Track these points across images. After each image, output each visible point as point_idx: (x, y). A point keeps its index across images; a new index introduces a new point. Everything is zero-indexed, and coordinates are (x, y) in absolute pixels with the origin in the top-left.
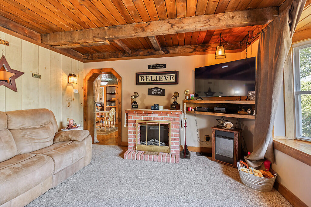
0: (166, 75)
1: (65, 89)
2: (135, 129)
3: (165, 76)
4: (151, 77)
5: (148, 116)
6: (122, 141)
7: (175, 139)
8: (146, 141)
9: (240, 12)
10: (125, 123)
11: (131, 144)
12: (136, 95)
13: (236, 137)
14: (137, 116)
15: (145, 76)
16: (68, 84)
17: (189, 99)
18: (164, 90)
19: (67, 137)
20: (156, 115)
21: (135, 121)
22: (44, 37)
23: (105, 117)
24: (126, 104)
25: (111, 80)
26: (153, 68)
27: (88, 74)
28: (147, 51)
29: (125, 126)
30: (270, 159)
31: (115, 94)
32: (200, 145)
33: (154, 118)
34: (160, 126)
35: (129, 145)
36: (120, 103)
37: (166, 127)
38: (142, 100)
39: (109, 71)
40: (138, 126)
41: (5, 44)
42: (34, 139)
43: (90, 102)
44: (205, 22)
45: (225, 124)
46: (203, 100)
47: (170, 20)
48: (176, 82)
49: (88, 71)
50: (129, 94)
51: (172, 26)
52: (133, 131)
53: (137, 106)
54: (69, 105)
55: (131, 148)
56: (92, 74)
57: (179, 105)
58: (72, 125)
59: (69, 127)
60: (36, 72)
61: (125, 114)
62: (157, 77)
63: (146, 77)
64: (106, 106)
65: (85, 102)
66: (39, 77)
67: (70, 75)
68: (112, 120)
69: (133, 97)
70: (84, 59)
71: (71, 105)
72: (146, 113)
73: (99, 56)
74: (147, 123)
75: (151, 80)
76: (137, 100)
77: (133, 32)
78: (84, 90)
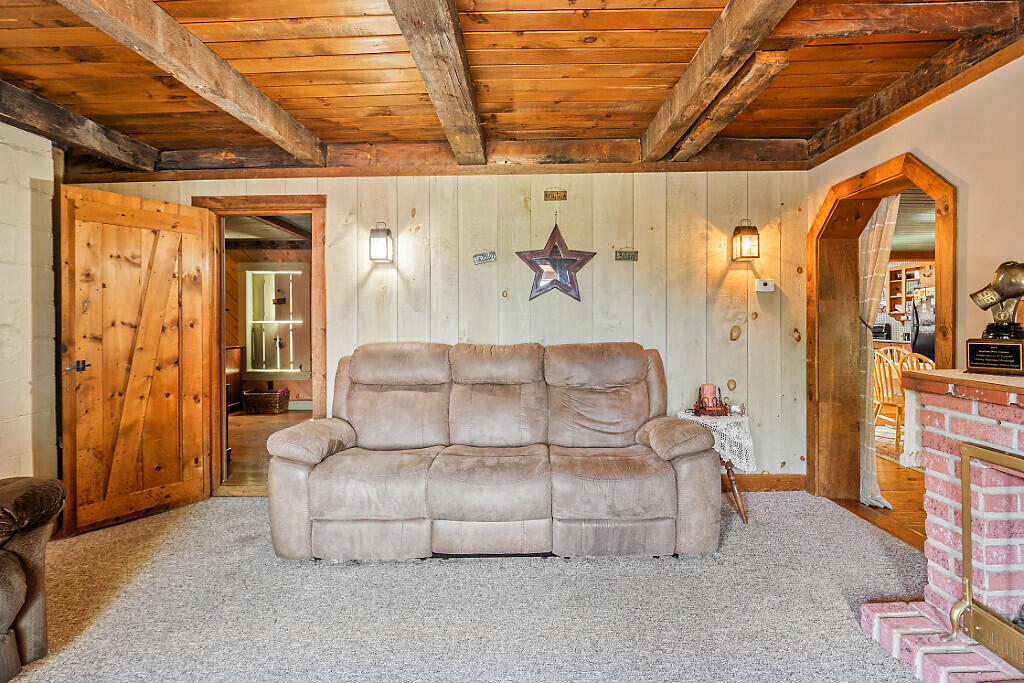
1: (718, 282)
11: (941, 581)
16: (730, 265)
27: (820, 211)
36: (945, 332)
41: (560, 198)
42: (582, 417)
43: (836, 327)
54: (735, 335)
55: (940, 602)
56: (830, 206)
60: (625, 245)
65: (811, 326)
66: (632, 256)
67: (738, 230)
71: (743, 337)
78: (809, 278)
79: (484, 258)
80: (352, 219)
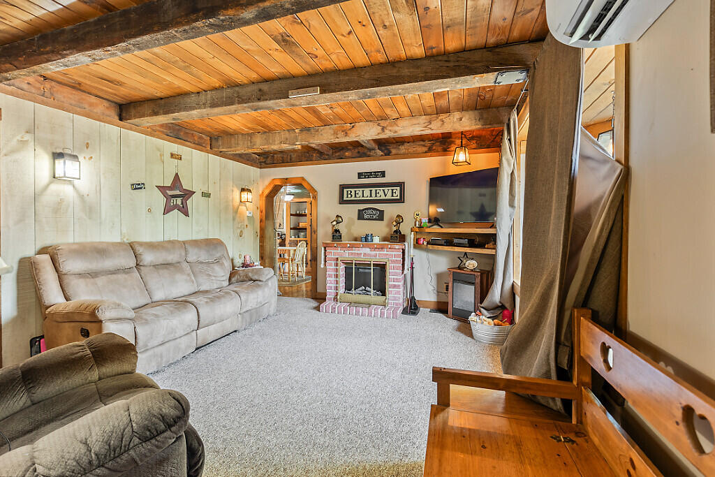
0: (386, 189)
1: (236, 211)
2: (337, 270)
3: (384, 190)
4: (363, 191)
5: (356, 251)
6: (318, 291)
7: (395, 286)
8: (353, 289)
9: (471, 112)
10: (323, 262)
11: (330, 293)
12: (339, 219)
13: (478, 281)
14: (339, 251)
15: (353, 190)
16: (240, 204)
17: (421, 227)
18: (382, 212)
19: (247, 276)
20: (367, 250)
21: (337, 258)
22: (213, 142)
23: (289, 256)
24: (324, 233)
25: (300, 191)
26: (365, 178)
27: (267, 187)
28: (356, 151)
29: (322, 266)
30: (507, 305)
31: (306, 215)
32: (438, 299)
33: (365, 254)
34: (372, 267)
35: (328, 294)
36: (314, 232)
37: (382, 268)
38: (349, 226)
39: (299, 182)
40: (342, 267)
41: (178, 159)
42: (210, 275)
43: (269, 231)
44: (426, 124)
45: (467, 264)
46: (442, 227)
47: (380, 122)
48: (401, 200)
49: (267, 182)
50: (329, 218)
51: (383, 129)
52: (333, 273)
53: (341, 236)
54: (241, 234)
55: (330, 299)
56: (272, 186)
57: (404, 235)
58: (248, 262)
59: (244, 265)
60: (205, 189)
61: (323, 249)
62: (371, 191)
63: (355, 191)
64: (290, 237)
65: (262, 230)
66: (209, 196)
67: (243, 190)
68: (301, 262)
69: (335, 223)
70: (261, 162)
71: (243, 235)
72: (352, 246)
73: (282, 158)
74: (354, 262)
75: (363, 196)
76: (341, 227)
77: (332, 137)
78: (261, 212)
79: (137, 187)
80: (28, 137)
